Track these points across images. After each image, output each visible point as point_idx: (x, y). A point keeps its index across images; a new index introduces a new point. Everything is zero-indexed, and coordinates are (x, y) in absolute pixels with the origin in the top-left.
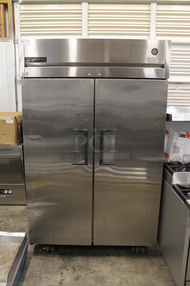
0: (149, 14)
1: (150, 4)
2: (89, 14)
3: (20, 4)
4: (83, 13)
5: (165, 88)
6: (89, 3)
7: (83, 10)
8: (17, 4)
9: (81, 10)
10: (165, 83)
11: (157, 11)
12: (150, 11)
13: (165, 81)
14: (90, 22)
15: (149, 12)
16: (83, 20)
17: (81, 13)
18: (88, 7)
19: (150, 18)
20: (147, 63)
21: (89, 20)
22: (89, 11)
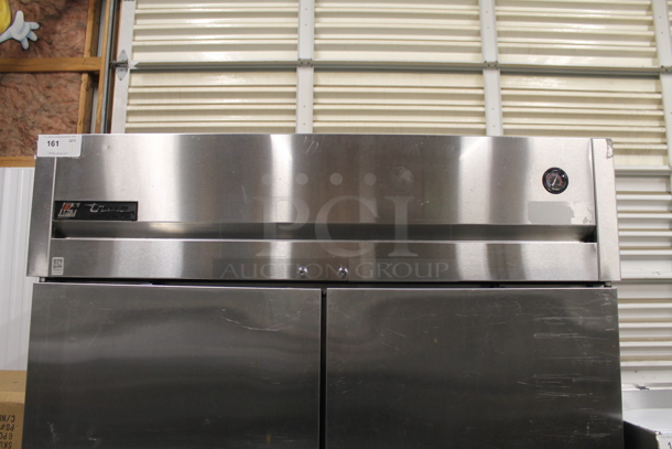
0: (482, 97)
1: (481, 73)
2: (316, 95)
3: (132, 71)
4: (300, 95)
5: (609, 318)
6: (316, 70)
7: (300, 86)
8: (123, 73)
9: (295, 86)
10: (607, 299)
11: (502, 89)
12: (482, 88)
13: (606, 292)
14: (320, 118)
15: (480, 92)
16: (299, 112)
17: (294, 95)
18: (315, 78)
19: (483, 106)
20: (529, 223)
21: (315, 112)
22: (317, 89)
